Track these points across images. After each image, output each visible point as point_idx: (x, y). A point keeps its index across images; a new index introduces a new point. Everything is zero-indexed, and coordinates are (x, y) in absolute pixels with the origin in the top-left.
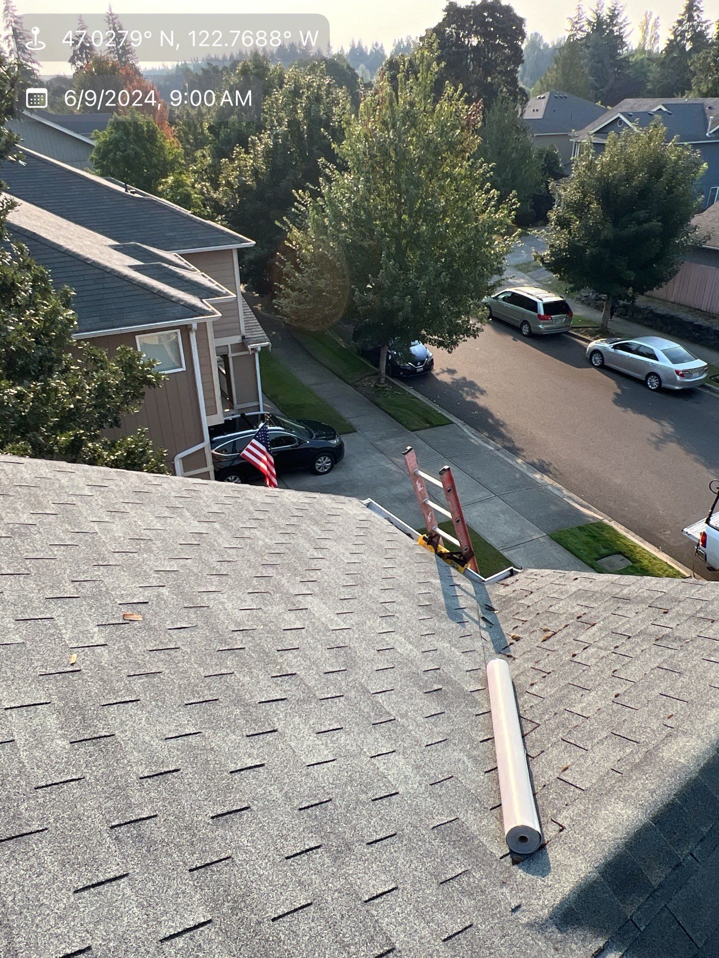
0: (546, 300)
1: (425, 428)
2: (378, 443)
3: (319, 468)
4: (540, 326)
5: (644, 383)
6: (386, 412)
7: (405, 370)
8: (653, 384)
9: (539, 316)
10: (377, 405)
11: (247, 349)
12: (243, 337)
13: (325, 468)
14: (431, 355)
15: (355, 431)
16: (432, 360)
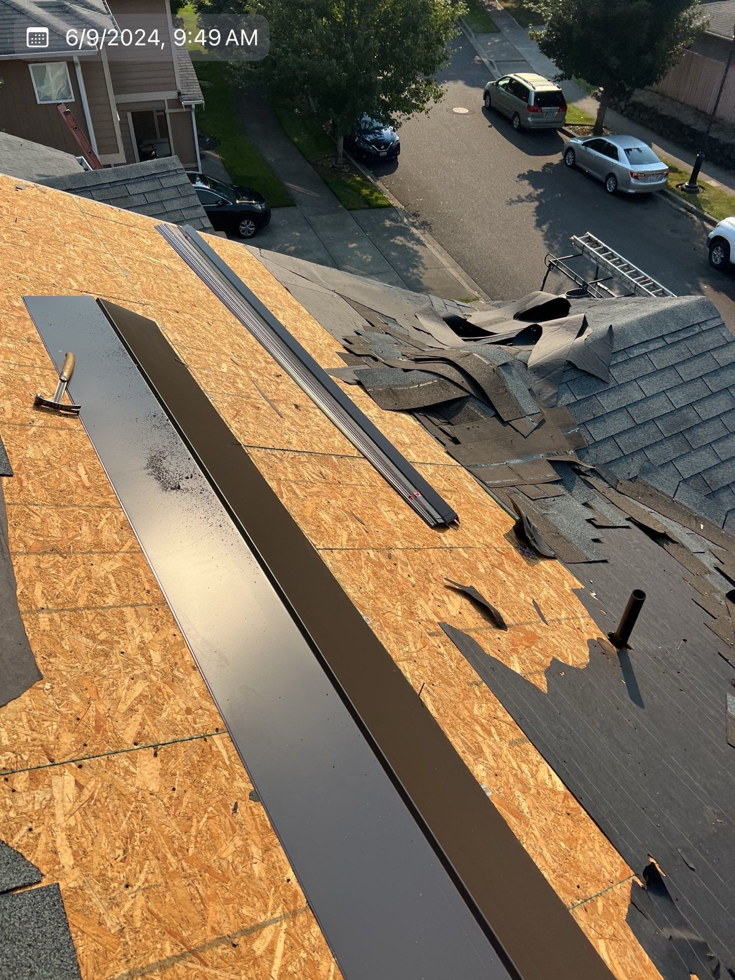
0: (539, 89)
1: (363, 209)
2: (311, 218)
3: (244, 231)
4: (529, 119)
5: (601, 184)
6: (333, 192)
7: (369, 153)
8: (610, 186)
9: (529, 106)
10: (327, 183)
11: (181, 106)
12: (179, 94)
13: (249, 232)
14: (398, 138)
15: (295, 205)
16: (399, 145)
